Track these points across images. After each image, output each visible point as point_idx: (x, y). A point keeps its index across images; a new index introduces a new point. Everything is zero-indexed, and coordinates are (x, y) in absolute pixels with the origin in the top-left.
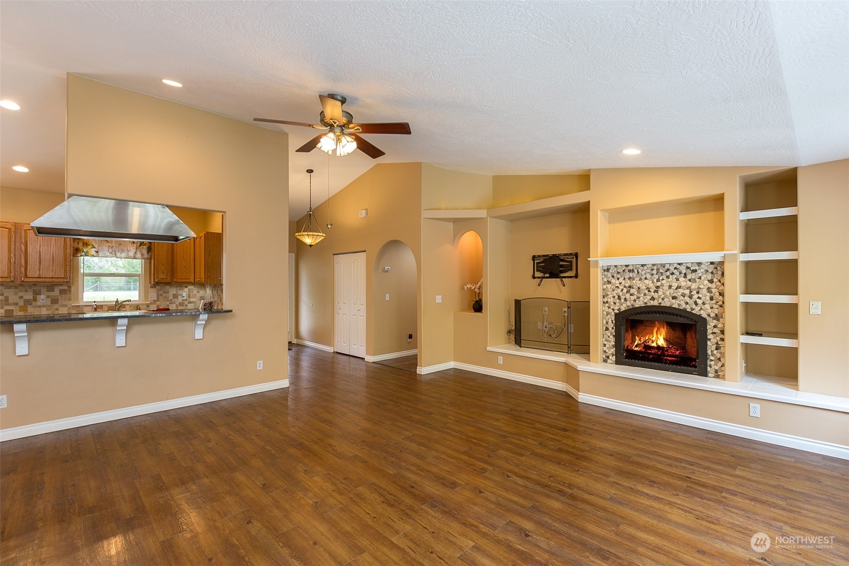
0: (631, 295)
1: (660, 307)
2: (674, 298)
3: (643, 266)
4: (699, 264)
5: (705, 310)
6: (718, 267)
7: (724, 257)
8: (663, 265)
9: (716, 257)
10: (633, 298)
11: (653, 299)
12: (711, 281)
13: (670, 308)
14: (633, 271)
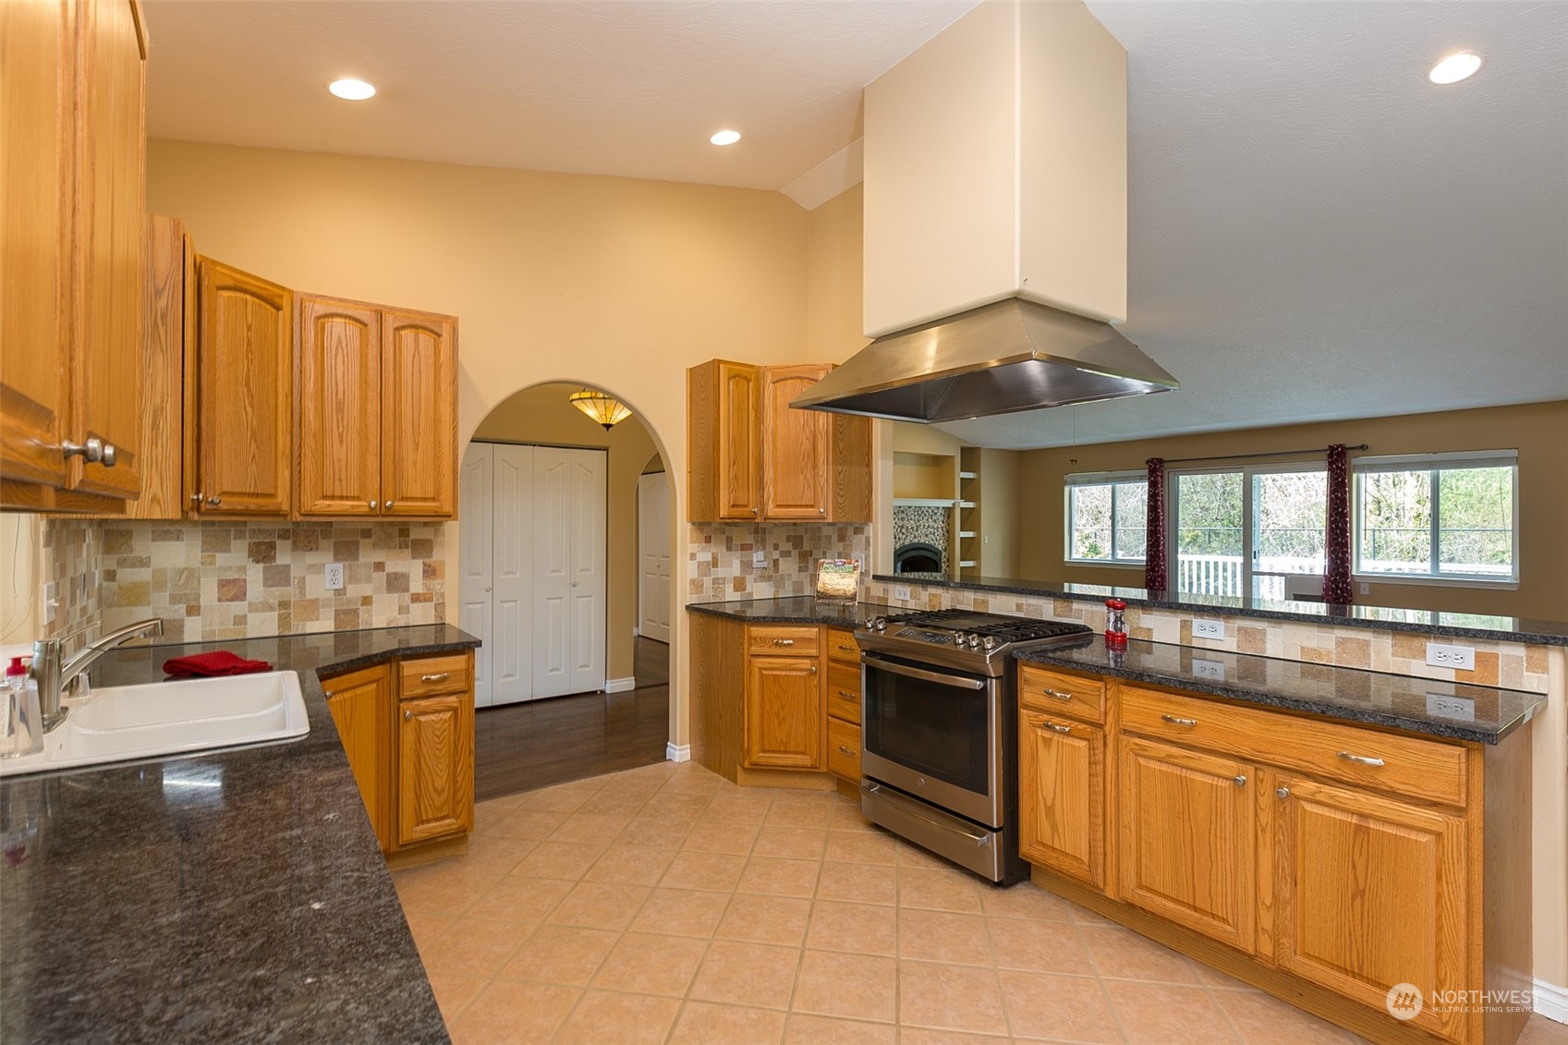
0: (903, 534)
1: (919, 543)
2: (927, 535)
3: (910, 507)
4: (938, 508)
5: (940, 545)
6: (949, 512)
7: (954, 504)
8: (920, 508)
9: (948, 503)
10: (904, 536)
11: (915, 537)
12: (943, 522)
13: (924, 544)
14: (903, 512)
